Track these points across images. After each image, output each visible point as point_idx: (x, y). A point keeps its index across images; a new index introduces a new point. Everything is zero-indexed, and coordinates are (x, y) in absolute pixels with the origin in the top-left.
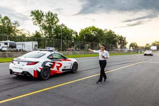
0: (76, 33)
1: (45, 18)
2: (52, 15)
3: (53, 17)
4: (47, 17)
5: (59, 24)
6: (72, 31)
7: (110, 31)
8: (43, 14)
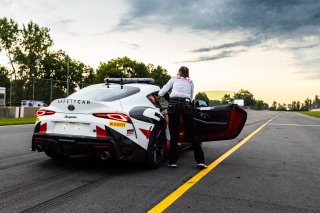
1: (20, 37)
2: (37, 29)
3: (41, 35)
4: (26, 33)
5: (51, 50)
6: (82, 65)
7: (159, 68)
8: (16, 27)
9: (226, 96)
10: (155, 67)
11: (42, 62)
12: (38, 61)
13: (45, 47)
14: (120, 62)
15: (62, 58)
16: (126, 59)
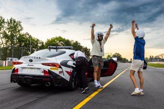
0: (43, 43)
1: (6, 25)
2: (15, 22)
3: (17, 25)
4: (9, 24)
5: (22, 32)
6: (38, 40)
8: (3, 20)
9: (109, 56)
10: (75, 41)
11: (17, 38)
12: (15, 38)
13: (19, 31)
14: (57, 39)
15: (28, 36)
16: (60, 37)
